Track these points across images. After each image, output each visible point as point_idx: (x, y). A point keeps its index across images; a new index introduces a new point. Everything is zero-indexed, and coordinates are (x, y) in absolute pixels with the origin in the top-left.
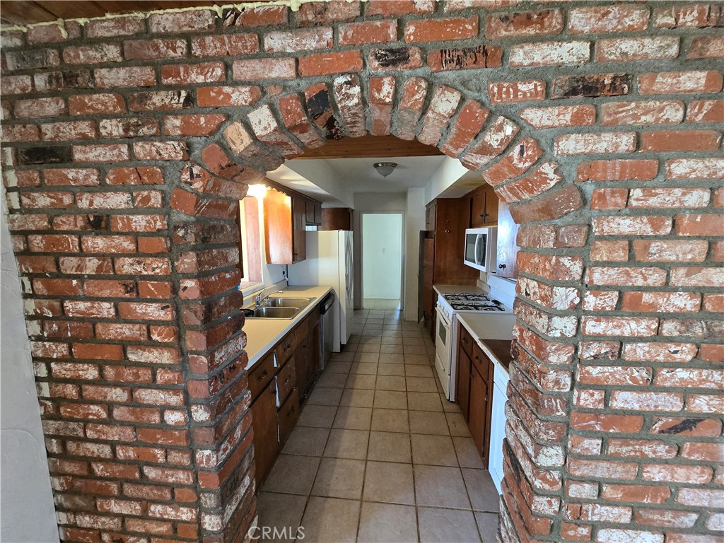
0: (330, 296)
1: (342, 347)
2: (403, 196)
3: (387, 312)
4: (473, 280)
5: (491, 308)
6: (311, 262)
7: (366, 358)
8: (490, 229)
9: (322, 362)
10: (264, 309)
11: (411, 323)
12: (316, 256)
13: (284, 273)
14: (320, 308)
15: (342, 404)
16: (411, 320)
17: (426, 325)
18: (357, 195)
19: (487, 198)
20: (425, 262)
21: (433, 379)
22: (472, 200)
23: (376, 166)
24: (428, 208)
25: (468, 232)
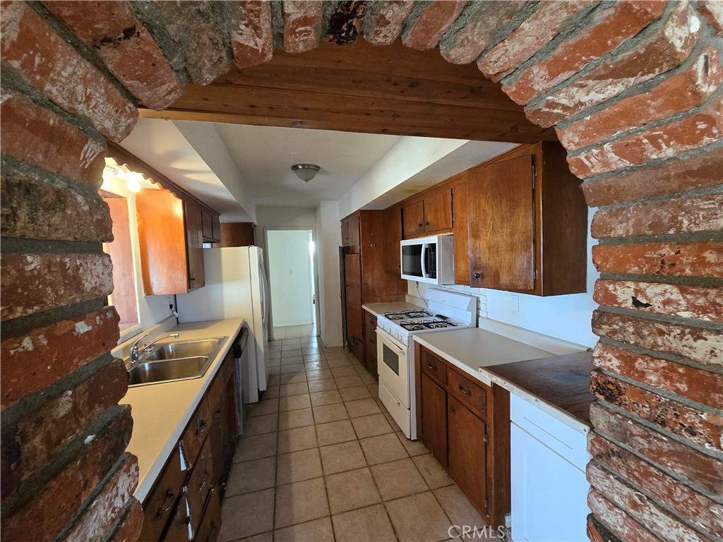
0: (243, 332)
1: (261, 394)
2: (314, 210)
3: (303, 341)
4: (401, 296)
5: (437, 325)
6: (211, 289)
7: (293, 404)
8: (439, 238)
9: (240, 423)
10: (146, 365)
11: (334, 349)
12: (219, 280)
13: (171, 306)
14: (236, 350)
15: (280, 483)
16: (333, 346)
17: (351, 349)
18: (259, 208)
19: (426, 206)
20: (348, 280)
21: (382, 415)
22: (402, 210)
23: (295, 168)
24: (345, 222)
25: (404, 243)
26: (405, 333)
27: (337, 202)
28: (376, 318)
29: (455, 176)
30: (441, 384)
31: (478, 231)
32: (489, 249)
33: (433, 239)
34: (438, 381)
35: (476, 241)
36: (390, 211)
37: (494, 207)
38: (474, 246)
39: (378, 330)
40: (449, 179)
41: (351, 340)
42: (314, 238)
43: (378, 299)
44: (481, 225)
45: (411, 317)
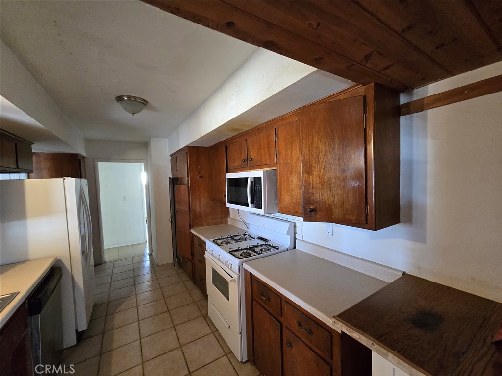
1: (80, 335)
2: (145, 145)
3: (135, 261)
4: (224, 219)
5: (261, 248)
11: (165, 267)
16: (164, 263)
17: (181, 265)
18: (88, 141)
19: (250, 144)
20: (177, 207)
21: (212, 335)
22: (226, 148)
23: (119, 99)
24: (174, 157)
25: (229, 176)
26: (235, 262)
27: (167, 140)
28: (205, 243)
29: (279, 117)
30: (275, 314)
31: (311, 166)
32: (322, 185)
33: (259, 173)
34: (271, 311)
35: (309, 177)
36: (215, 148)
37: (327, 144)
38: (307, 181)
39: (207, 255)
40: (273, 120)
41: (181, 258)
42: (146, 169)
43: (205, 222)
44: (314, 161)
45: (237, 241)
